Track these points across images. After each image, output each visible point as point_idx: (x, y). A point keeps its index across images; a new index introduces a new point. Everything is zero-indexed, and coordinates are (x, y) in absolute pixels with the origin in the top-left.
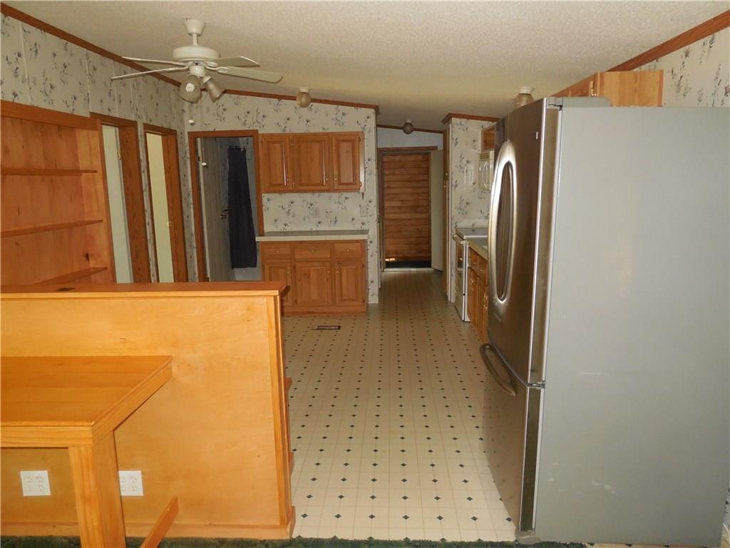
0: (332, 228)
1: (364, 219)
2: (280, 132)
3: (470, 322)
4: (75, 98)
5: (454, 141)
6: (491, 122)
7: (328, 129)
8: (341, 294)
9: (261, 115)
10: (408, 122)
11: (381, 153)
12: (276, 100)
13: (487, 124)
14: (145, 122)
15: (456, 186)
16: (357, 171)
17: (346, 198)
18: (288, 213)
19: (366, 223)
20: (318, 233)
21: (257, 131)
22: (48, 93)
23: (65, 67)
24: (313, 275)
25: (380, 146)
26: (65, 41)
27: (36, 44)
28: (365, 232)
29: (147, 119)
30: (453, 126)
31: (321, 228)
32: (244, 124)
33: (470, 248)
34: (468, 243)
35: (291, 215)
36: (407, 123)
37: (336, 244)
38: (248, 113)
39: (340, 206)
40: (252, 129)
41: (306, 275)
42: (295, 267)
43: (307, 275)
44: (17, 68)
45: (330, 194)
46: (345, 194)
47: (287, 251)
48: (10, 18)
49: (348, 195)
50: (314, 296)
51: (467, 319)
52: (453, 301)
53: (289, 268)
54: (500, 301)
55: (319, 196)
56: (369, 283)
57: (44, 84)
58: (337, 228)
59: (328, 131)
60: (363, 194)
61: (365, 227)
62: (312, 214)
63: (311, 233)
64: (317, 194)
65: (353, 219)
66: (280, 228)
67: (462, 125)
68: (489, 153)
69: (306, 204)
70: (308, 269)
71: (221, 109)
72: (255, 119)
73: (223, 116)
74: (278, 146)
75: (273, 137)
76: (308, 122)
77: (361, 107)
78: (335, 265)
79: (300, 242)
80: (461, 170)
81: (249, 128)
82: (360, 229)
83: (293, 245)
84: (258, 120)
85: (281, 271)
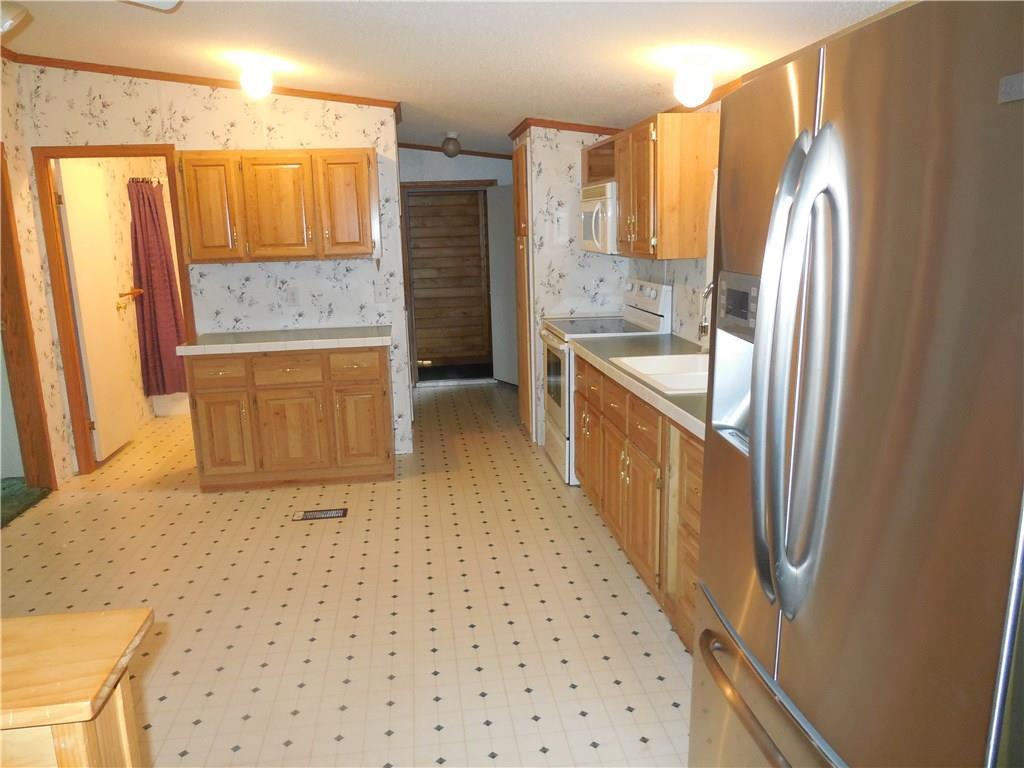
0: (324, 324)
1: (383, 308)
2: (217, 147)
3: (579, 486)
5: (536, 169)
6: (597, 135)
7: (308, 144)
8: (347, 448)
9: (178, 118)
10: (452, 135)
11: (408, 191)
12: (208, 88)
13: (592, 139)
15: (541, 245)
16: (366, 220)
17: (348, 270)
18: (241, 299)
19: (387, 314)
20: (299, 334)
21: (172, 146)
24: (292, 415)
25: (403, 181)
28: (384, 330)
30: (532, 142)
31: (303, 324)
32: (147, 132)
33: (577, 357)
34: (572, 347)
35: (247, 302)
36: (448, 139)
37: (332, 357)
39: (338, 284)
40: (161, 142)
41: (278, 414)
42: (255, 401)
43: (280, 413)
45: (317, 263)
46: (344, 264)
47: (238, 371)
49: (351, 263)
50: (296, 450)
51: (574, 481)
52: (541, 441)
53: (244, 403)
54: (793, 570)
55: (296, 267)
56: (396, 418)
59: (308, 147)
60: (378, 261)
61: (385, 321)
62: (287, 300)
63: (285, 334)
64: (293, 263)
65: (362, 308)
66: (227, 325)
67: (548, 139)
68: (604, 187)
69: (273, 282)
70: (282, 402)
71: (98, 103)
72: (167, 124)
73: (103, 117)
74: (213, 175)
75: (203, 157)
76: (270, 130)
77: (369, 105)
78: (332, 394)
79: (265, 354)
80: (548, 217)
81: (157, 140)
82: (374, 324)
83: (250, 359)
84: (174, 126)
85: (230, 409)
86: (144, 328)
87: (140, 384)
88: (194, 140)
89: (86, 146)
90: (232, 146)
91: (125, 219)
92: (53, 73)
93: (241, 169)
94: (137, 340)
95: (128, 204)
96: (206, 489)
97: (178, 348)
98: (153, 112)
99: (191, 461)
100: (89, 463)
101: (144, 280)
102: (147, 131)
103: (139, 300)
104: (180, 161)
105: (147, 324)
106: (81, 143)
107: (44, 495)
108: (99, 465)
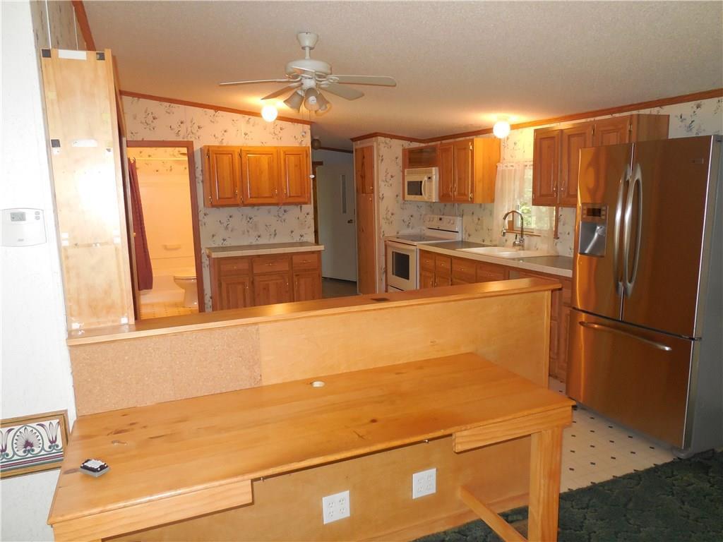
0: (272, 241)
1: (303, 232)
2: (217, 144)
5: (380, 158)
9: (196, 126)
15: (383, 198)
17: (285, 211)
18: (227, 228)
19: (304, 235)
21: (191, 142)
24: (273, 288)
25: (315, 160)
30: (378, 145)
31: (261, 242)
35: (230, 229)
37: (293, 257)
39: (279, 219)
40: (186, 140)
41: (265, 288)
42: (253, 282)
45: (269, 208)
46: (283, 208)
47: (244, 266)
49: (286, 207)
55: (258, 209)
60: (301, 206)
61: (304, 239)
63: (250, 247)
64: (256, 208)
66: (219, 243)
67: (386, 144)
68: (429, 169)
69: (245, 217)
70: (267, 282)
71: (150, 117)
72: (189, 129)
73: (153, 125)
74: (226, 159)
75: (221, 149)
76: (246, 134)
77: (298, 123)
78: (293, 277)
79: (259, 256)
80: (386, 183)
81: (183, 138)
82: (298, 241)
83: (251, 259)
84: (193, 131)
85: (240, 287)
89: (143, 140)
93: (240, 156)
98: (182, 123)
102: (178, 133)
104: (208, 151)
106: (140, 139)
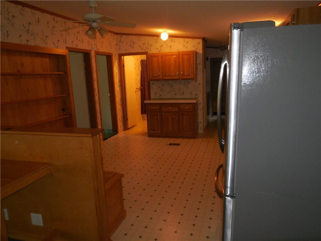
0: (181, 97)
2: (158, 52)
4: (59, 41)
7: (180, 50)
9: (149, 45)
10: (223, 44)
12: (156, 37)
14: (96, 50)
17: (188, 83)
18: (161, 90)
19: (198, 95)
20: (175, 99)
21: (148, 52)
22: (44, 39)
23: (53, 28)
24: (170, 119)
26: (53, 16)
27: (38, 19)
28: (197, 99)
29: (97, 49)
31: (176, 97)
32: (142, 49)
35: (163, 91)
37: (181, 105)
38: (144, 44)
39: (185, 87)
40: (145, 51)
42: (161, 115)
43: (167, 119)
44: (29, 29)
46: (187, 81)
47: (158, 107)
48: (25, 7)
49: (189, 81)
50: (170, 129)
53: (159, 115)
55: (175, 82)
56: (199, 123)
57: (42, 35)
58: (184, 96)
60: (196, 80)
61: (197, 97)
62: (172, 90)
65: (191, 93)
69: (169, 86)
70: (168, 116)
71: (132, 43)
72: (147, 47)
73: (133, 46)
74: (155, 59)
77: (195, 39)
78: (180, 115)
79: (164, 103)
82: (194, 97)
85: (155, 117)
86: (142, 97)
87: (140, 111)
88: (153, 50)
90: (161, 52)
91: (139, 70)
92: (124, 36)
93: (162, 57)
94: (140, 100)
95: (140, 66)
96: (149, 136)
97: (145, 101)
99: (146, 131)
100: (126, 128)
101: (143, 85)
103: (141, 90)
104: (148, 56)
105: (143, 96)
106: (128, 52)
107: (116, 134)
108: (128, 129)
